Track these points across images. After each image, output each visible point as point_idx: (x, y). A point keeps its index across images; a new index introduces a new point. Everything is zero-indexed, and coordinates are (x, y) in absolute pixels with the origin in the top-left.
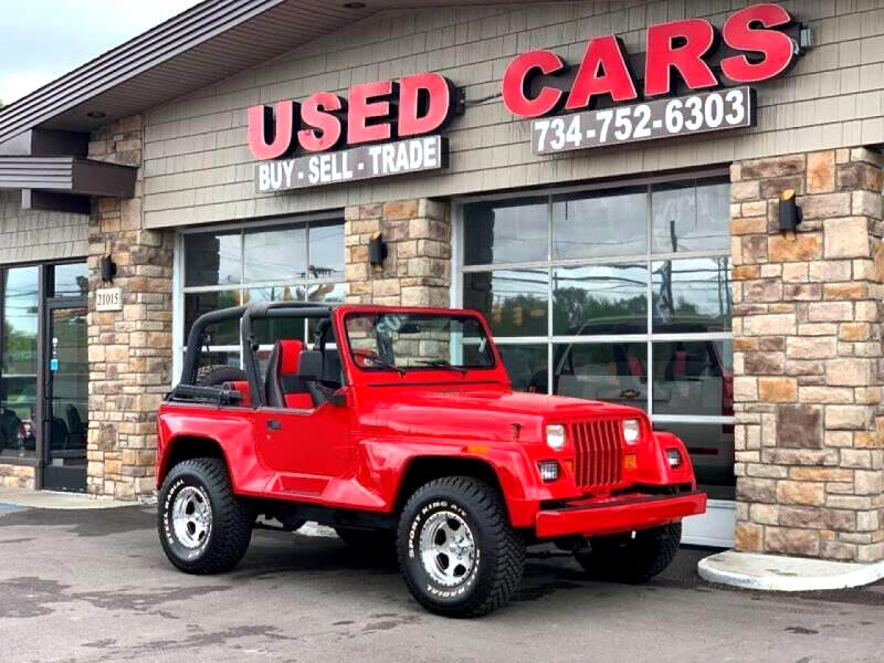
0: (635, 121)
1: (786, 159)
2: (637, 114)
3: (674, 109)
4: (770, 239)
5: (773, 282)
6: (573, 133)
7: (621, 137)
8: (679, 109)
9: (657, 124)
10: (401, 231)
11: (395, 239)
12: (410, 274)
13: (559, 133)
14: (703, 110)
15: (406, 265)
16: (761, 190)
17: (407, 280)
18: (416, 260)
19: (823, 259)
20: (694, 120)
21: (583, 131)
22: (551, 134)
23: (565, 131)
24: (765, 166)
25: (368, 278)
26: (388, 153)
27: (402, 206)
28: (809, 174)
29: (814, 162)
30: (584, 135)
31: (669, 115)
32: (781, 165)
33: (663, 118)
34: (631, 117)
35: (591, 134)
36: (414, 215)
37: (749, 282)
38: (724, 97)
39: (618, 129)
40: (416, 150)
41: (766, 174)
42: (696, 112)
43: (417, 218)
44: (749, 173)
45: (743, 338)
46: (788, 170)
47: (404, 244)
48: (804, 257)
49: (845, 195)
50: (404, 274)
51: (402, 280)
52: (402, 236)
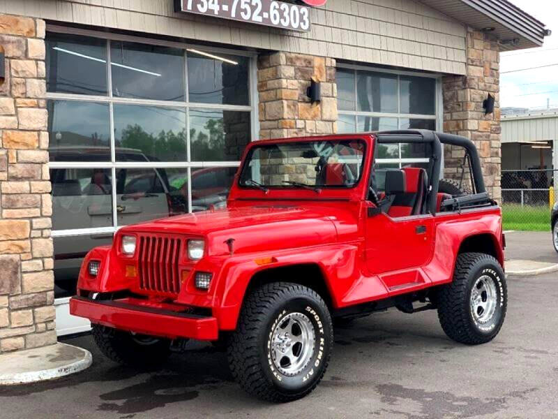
0: (253, 9)
1: (306, 57)
3: (275, 8)
4: (299, 104)
5: (301, 131)
6: (213, 3)
7: (245, 17)
8: (277, 9)
9: (266, 15)
10: (19, 47)
11: (10, 56)
12: (28, 95)
14: (289, 14)
15: (25, 84)
16: (296, 73)
17: (27, 101)
18: (36, 81)
19: (322, 120)
20: (285, 19)
21: (220, 4)
24: (298, 58)
27: (17, 22)
28: (316, 69)
29: (317, 62)
30: (221, 8)
31: (273, 12)
32: (305, 60)
33: (268, 12)
35: (225, 8)
36: (32, 33)
37: (290, 130)
38: (299, 9)
39: (242, 10)
41: (298, 64)
42: (286, 14)
43: (35, 37)
44: (291, 61)
45: (289, 165)
46: (308, 64)
47: (20, 62)
48: (314, 118)
49: (330, 85)
50: (22, 94)
51: (18, 100)
52: (19, 53)
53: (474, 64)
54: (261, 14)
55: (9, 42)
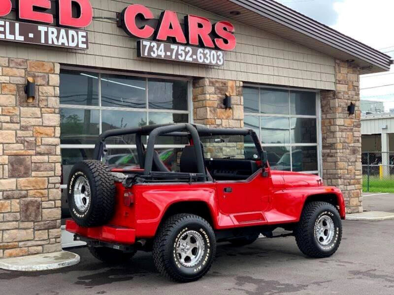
0: (186, 53)
2: (187, 50)
3: (200, 52)
4: (218, 110)
5: (219, 126)
6: (161, 51)
7: (181, 59)
8: (202, 53)
9: (194, 57)
10: (44, 79)
11: (38, 84)
12: (49, 106)
13: (155, 49)
14: (210, 56)
15: (47, 100)
16: (215, 91)
17: (47, 109)
18: (54, 99)
19: (233, 119)
20: (207, 59)
21: (165, 51)
22: (151, 49)
23: (157, 49)
24: (217, 82)
25: (16, 106)
26: (53, 33)
27: (43, 65)
28: (229, 88)
29: (230, 84)
30: (166, 53)
31: (199, 55)
32: (222, 82)
33: (196, 55)
34: (184, 51)
35: (168, 54)
36: (52, 71)
37: (212, 125)
38: (217, 53)
39: (179, 55)
40: (73, 36)
41: (217, 85)
42: (208, 56)
43: (54, 73)
44: (212, 83)
45: (210, 148)
46: (224, 85)
47: (45, 87)
48: (228, 118)
49: (239, 97)
50: (45, 105)
51: (43, 109)
52: (44, 83)
53: (341, 83)
54: (191, 56)
55: (38, 76)
